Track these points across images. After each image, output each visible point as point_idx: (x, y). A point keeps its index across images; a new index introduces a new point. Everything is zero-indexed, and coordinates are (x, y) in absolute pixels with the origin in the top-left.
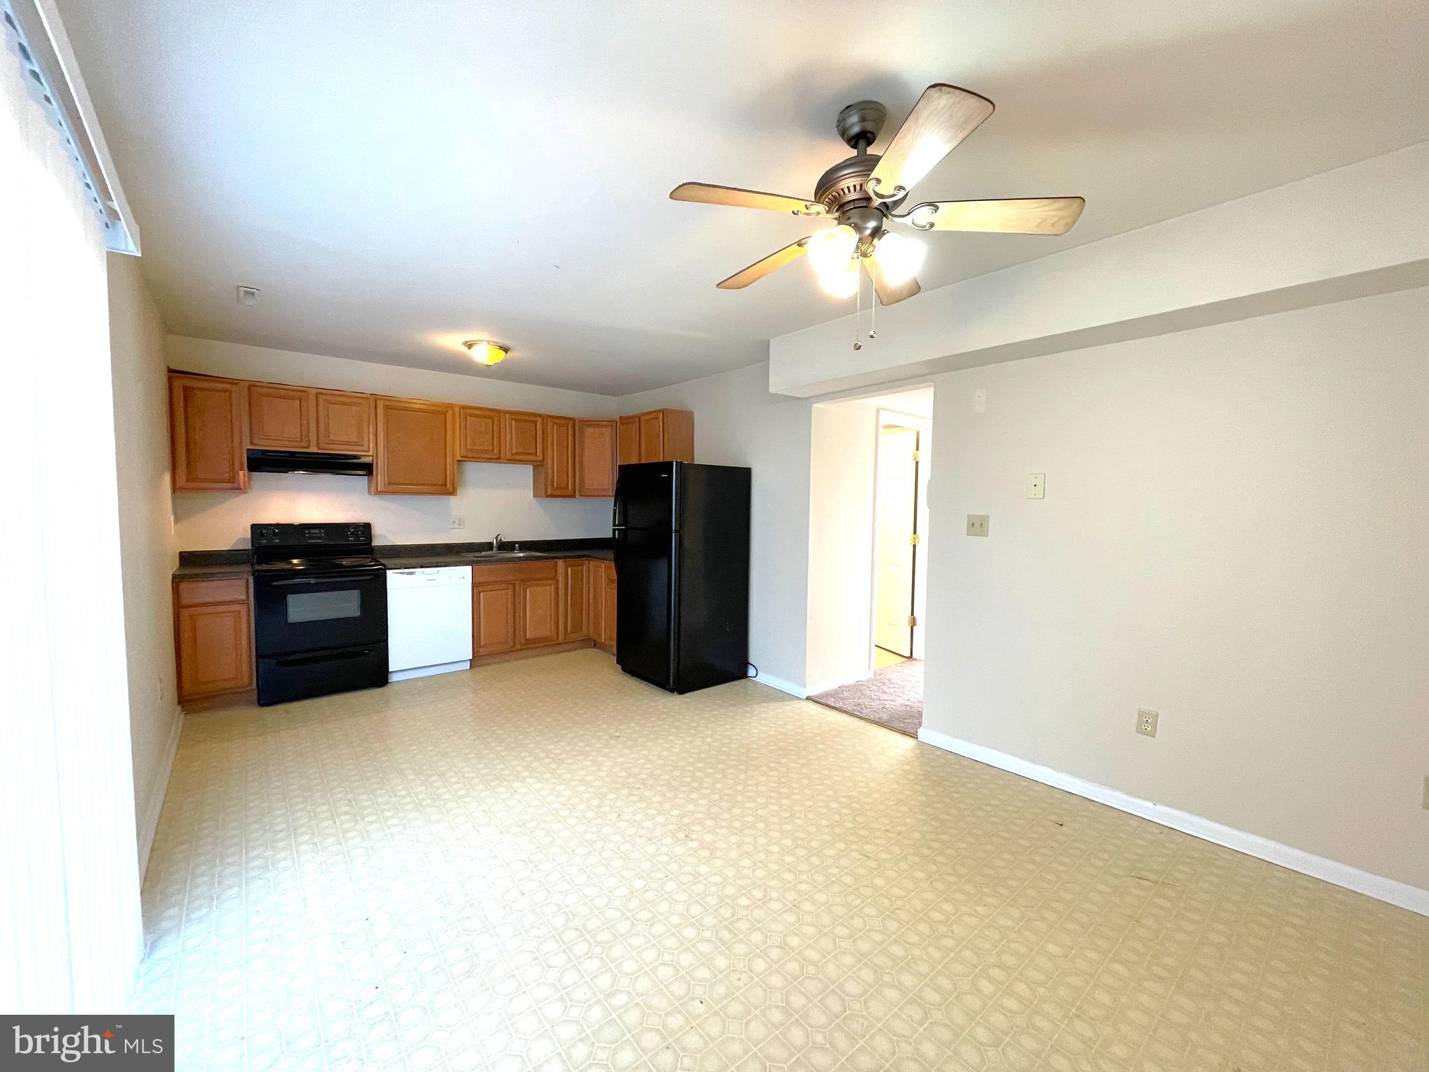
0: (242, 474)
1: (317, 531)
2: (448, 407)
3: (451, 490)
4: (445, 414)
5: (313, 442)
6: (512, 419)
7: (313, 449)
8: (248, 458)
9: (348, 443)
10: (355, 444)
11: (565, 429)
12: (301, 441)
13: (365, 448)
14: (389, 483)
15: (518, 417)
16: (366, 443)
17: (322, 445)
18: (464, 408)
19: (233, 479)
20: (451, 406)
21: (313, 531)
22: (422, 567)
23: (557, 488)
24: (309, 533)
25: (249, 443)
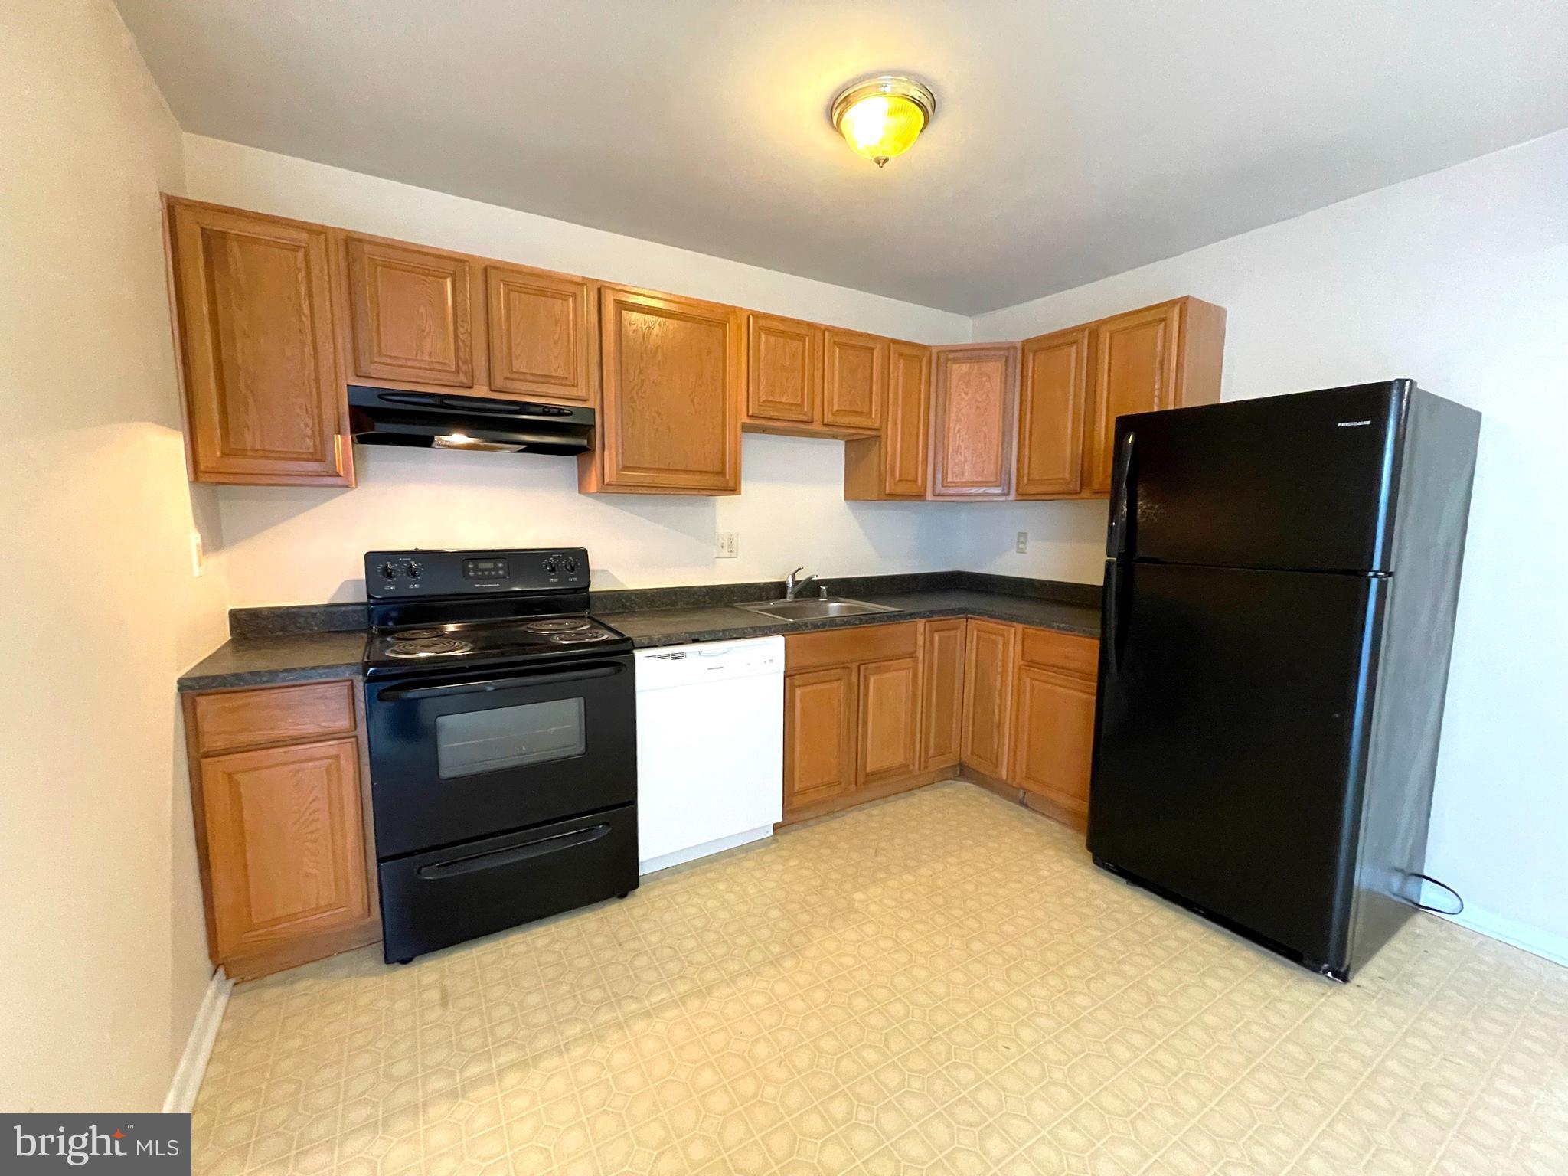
0: (342, 444)
1: (490, 565)
2: (728, 313)
3: (731, 484)
4: (722, 325)
5: (481, 374)
6: (835, 342)
7: (481, 391)
8: (351, 407)
9: (547, 379)
10: (562, 381)
11: (917, 365)
12: (457, 371)
13: (581, 392)
14: (626, 468)
15: (844, 340)
16: (582, 382)
17: (499, 382)
18: (757, 316)
19: (321, 454)
20: (731, 311)
21: (482, 565)
22: (696, 641)
23: (900, 481)
24: (475, 570)
25: (350, 371)
